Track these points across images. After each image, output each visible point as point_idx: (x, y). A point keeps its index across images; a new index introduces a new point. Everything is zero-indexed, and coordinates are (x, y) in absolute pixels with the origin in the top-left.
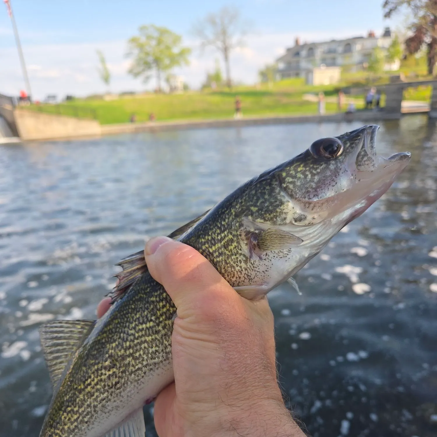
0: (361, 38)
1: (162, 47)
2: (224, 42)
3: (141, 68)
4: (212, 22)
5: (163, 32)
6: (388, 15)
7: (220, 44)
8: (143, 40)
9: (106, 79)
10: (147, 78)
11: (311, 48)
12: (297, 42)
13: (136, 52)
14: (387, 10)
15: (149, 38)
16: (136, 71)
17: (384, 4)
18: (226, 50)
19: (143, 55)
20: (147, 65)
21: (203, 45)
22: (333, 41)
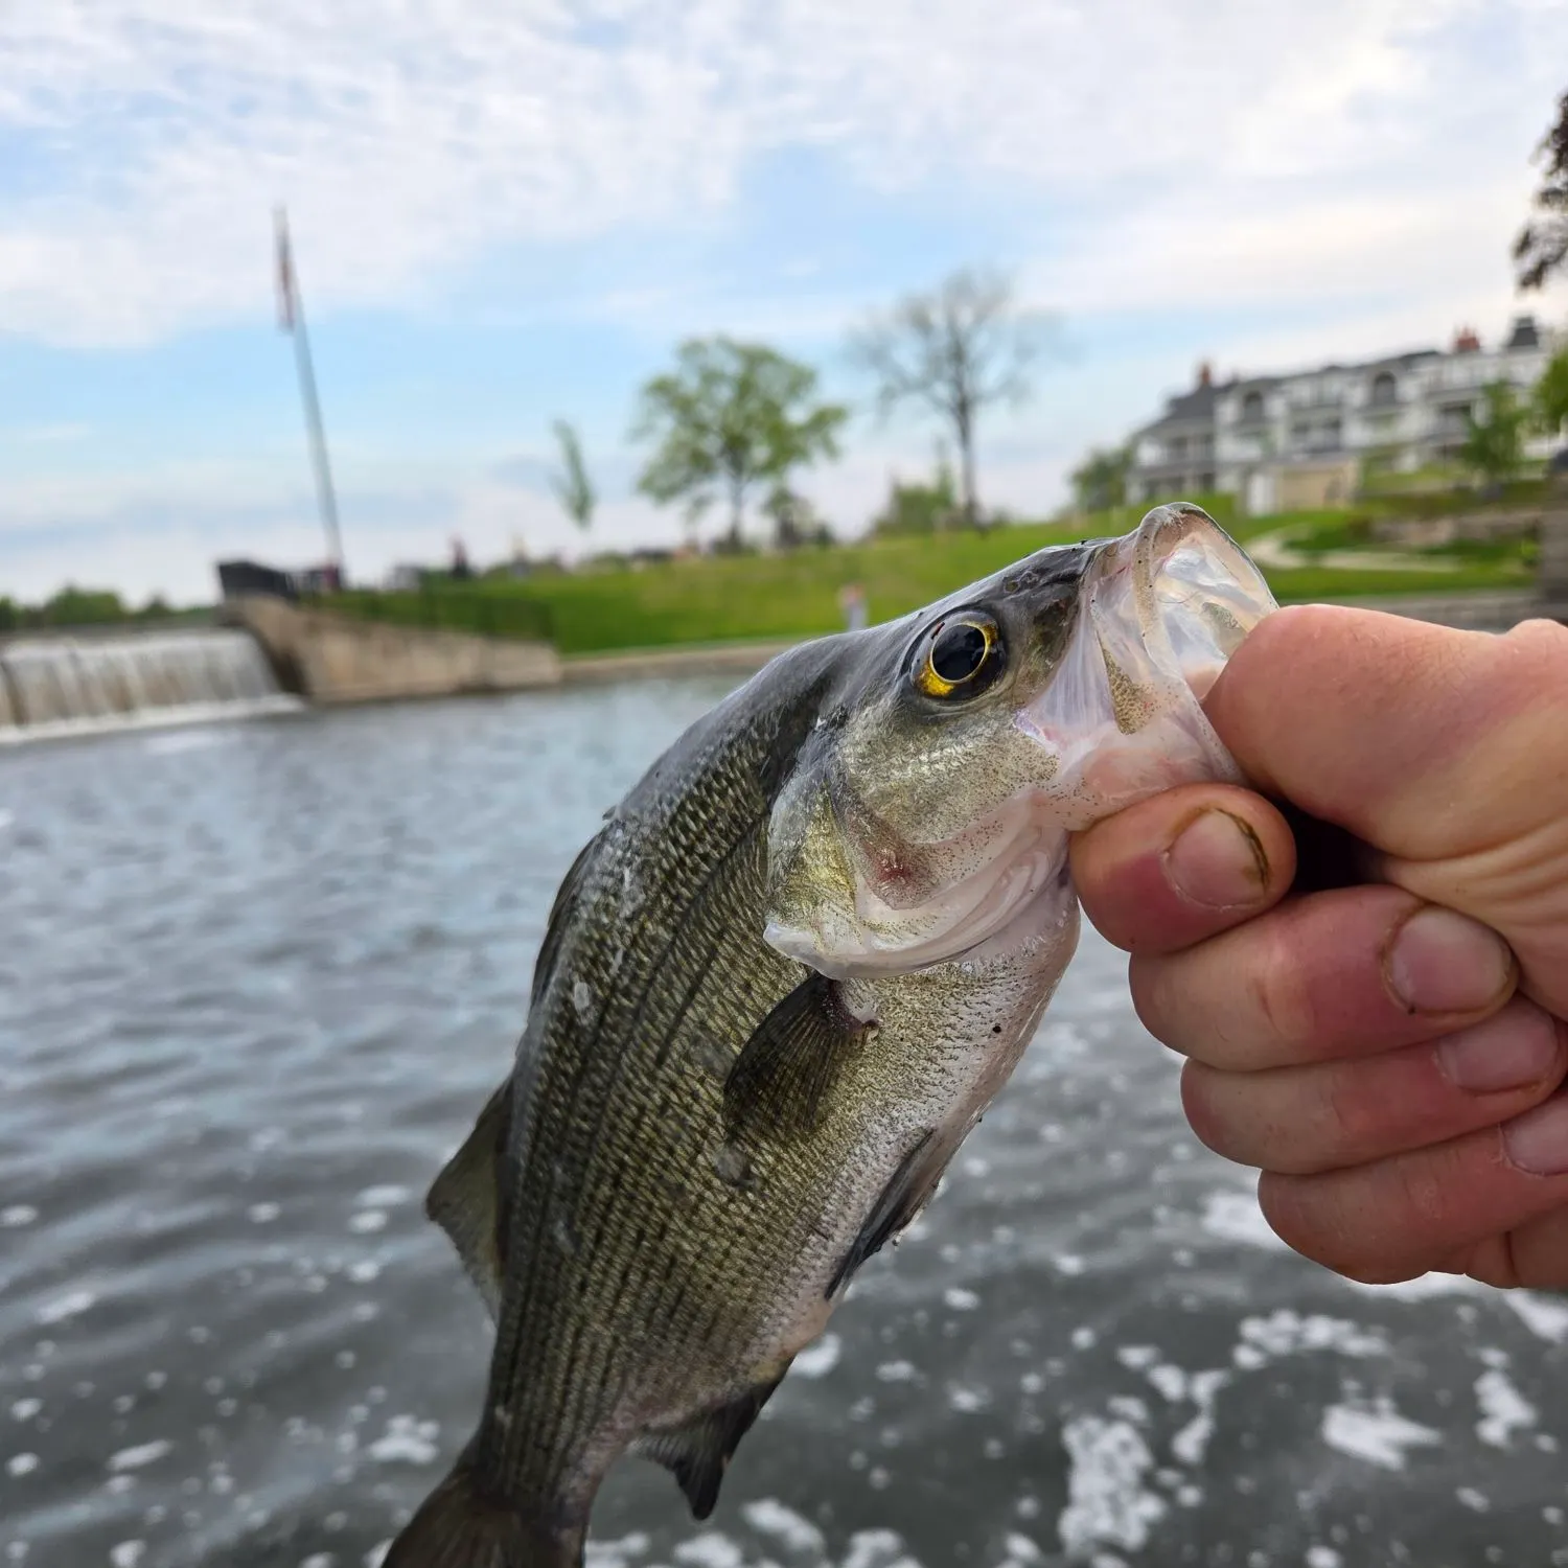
0: (1430, 355)
1: (753, 405)
2: (958, 383)
3: (681, 473)
4: (920, 322)
5: (756, 358)
6: (1534, 279)
7: (943, 391)
8: (691, 384)
9: (581, 506)
10: (701, 504)
11: (1254, 393)
12: (1205, 375)
13: (666, 423)
14: (1530, 261)
15: (710, 378)
16: (663, 482)
17: (1519, 244)
18: (962, 409)
19: (686, 434)
20: (701, 464)
21: (888, 395)
22: (1332, 370)
